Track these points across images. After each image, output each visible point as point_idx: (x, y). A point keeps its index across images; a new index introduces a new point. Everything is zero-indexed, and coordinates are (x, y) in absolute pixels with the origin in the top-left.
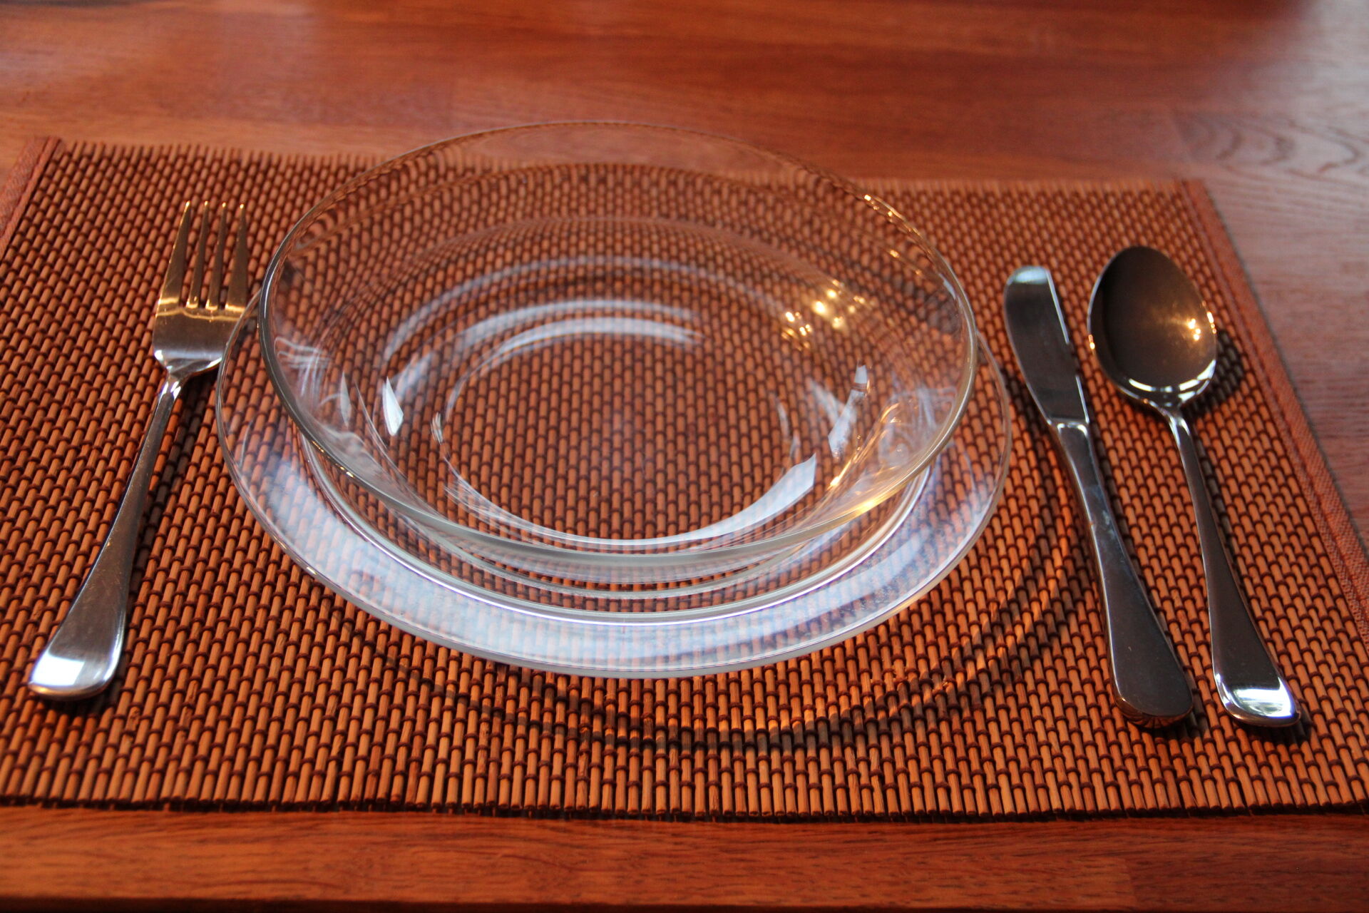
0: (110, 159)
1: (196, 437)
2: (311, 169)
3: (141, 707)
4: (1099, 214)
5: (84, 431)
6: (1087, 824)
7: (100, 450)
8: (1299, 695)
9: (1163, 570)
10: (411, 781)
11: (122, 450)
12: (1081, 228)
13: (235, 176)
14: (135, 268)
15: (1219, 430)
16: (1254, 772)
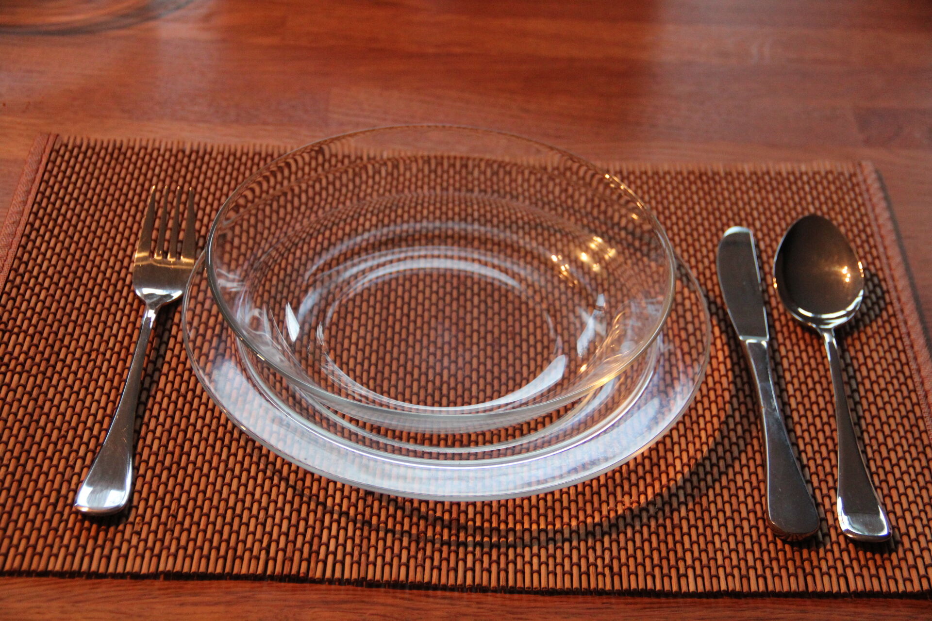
0: (94, 149)
1: (167, 344)
2: (235, 155)
3: (143, 517)
4: (794, 188)
5: (93, 342)
6: (743, 600)
7: (104, 354)
8: (894, 523)
9: (811, 439)
10: (312, 565)
11: (119, 353)
12: (780, 199)
13: (182, 161)
14: (117, 229)
15: (862, 345)
16: (857, 570)
